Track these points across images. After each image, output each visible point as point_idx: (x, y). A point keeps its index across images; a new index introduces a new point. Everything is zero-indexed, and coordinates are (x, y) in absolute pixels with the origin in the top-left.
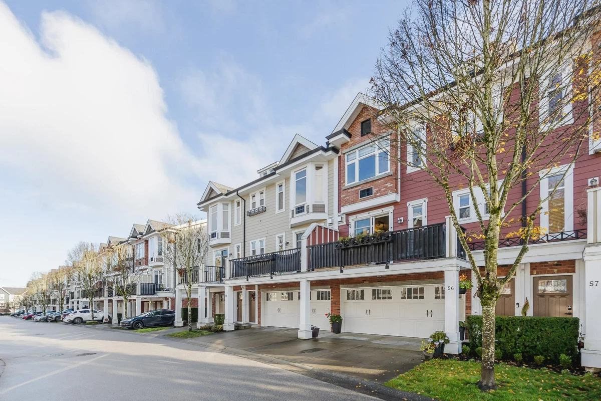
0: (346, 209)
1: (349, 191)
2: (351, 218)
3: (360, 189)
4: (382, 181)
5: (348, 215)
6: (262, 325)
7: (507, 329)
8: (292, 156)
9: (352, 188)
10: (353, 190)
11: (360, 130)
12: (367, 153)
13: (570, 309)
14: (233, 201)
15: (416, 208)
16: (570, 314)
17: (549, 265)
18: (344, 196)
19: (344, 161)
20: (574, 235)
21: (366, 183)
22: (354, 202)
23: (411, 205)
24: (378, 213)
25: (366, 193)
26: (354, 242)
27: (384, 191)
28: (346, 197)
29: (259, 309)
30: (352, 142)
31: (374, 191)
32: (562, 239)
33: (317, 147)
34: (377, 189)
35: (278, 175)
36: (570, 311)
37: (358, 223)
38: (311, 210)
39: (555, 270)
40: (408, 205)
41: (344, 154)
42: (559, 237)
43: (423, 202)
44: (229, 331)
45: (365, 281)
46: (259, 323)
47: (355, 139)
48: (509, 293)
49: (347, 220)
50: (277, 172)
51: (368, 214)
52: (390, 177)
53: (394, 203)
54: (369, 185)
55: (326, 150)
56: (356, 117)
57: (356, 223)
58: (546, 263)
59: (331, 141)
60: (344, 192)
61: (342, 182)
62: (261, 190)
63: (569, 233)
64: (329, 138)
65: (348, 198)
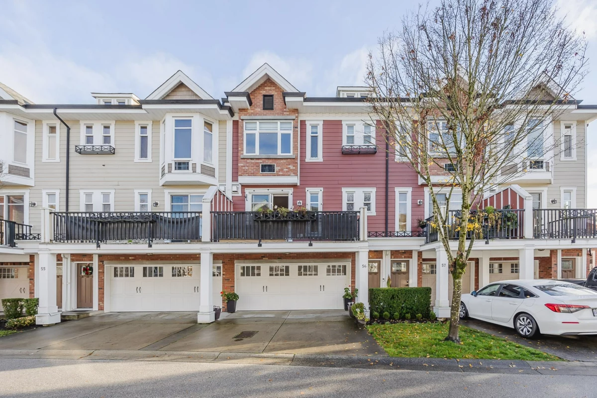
0: (244, 180)
1: (248, 161)
2: (247, 191)
3: (261, 163)
4: (285, 161)
5: (244, 186)
6: (107, 310)
7: (398, 297)
8: (168, 95)
9: (251, 159)
10: (253, 161)
11: (262, 102)
12: (268, 128)
13: (408, 282)
14: (38, 122)
15: (312, 195)
16: (408, 285)
17: (400, 253)
18: (242, 165)
19: (242, 128)
20: (410, 234)
21: (268, 159)
22: (253, 174)
23: (309, 191)
24: (278, 191)
25: (268, 168)
26: (276, 216)
27: (287, 172)
28: (244, 166)
29: (101, 288)
30: (252, 111)
31: (276, 169)
32: (405, 236)
33: (212, 99)
34: (279, 168)
35: (145, 112)
36: (408, 284)
37: (256, 197)
38: (198, 169)
39: (403, 257)
40: (306, 191)
41: (243, 120)
42: (403, 234)
43: (319, 191)
44: (49, 326)
45: (264, 257)
46: (101, 308)
47: (256, 109)
48: (377, 271)
49: (243, 192)
50: (144, 106)
51: (267, 191)
52: (293, 160)
53: (294, 186)
54: (271, 161)
55: (222, 107)
56: (257, 86)
57: (254, 196)
58: (399, 251)
59: (230, 99)
60: (243, 160)
61: (239, 149)
62: (106, 123)
63: (408, 233)
64: (229, 94)
65: (247, 168)
